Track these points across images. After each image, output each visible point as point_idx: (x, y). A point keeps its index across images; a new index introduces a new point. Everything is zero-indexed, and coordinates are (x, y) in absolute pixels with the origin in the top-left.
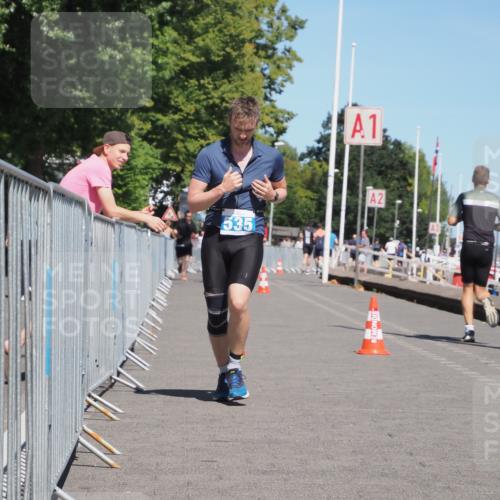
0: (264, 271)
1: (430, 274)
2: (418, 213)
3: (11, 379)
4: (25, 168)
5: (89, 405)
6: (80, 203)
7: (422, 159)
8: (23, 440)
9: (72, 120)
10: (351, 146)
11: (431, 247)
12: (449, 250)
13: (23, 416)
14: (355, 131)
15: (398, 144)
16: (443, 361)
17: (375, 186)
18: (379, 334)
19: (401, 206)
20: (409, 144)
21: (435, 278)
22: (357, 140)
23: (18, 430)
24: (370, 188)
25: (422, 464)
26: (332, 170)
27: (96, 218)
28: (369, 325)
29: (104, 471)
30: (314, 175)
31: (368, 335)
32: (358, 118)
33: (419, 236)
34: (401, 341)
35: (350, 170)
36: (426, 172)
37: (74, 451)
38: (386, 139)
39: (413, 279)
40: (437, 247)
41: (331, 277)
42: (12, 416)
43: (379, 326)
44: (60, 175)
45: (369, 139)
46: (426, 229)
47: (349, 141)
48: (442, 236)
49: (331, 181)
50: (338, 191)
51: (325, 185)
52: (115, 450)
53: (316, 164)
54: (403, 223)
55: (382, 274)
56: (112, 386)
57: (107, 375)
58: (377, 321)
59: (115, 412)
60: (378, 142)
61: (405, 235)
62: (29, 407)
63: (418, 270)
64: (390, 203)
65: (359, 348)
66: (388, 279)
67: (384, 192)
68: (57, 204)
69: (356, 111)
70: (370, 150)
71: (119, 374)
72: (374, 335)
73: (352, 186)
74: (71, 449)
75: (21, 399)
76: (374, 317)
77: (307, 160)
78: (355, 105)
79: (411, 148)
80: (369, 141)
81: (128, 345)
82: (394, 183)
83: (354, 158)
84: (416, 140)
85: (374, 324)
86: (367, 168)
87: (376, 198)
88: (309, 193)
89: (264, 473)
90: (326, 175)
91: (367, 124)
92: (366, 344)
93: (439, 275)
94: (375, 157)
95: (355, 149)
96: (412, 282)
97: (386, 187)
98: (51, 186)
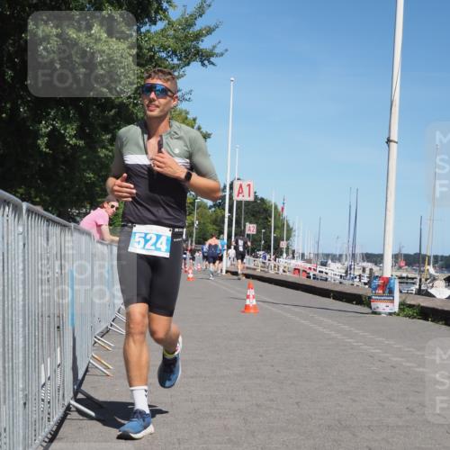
0: (190, 268)
1: (281, 270)
2: (275, 237)
3: (52, 330)
4: (58, 216)
5: (96, 342)
6: (88, 234)
7: (276, 207)
8: (59, 362)
9: (84, 189)
10: (237, 202)
11: (281, 255)
12: (291, 256)
13: (59, 349)
14: (239, 193)
15: (262, 200)
16: (289, 315)
17: (251, 223)
18: (254, 302)
19: (264, 233)
20: (269, 199)
21: (284, 271)
22: (240, 198)
23: (56, 357)
24: (248, 224)
25: (278, 371)
26: (227, 214)
27: (98, 242)
28: (248, 297)
29: (104, 378)
30: (217, 217)
31: (248, 302)
32: (241, 186)
33: (275, 249)
34: (265, 305)
35: (237, 214)
36: (278, 215)
37: (87, 368)
38: (256, 197)
39: (272, 272)
40: (285, 255)
41: (227, 272)
42: (52, 350)
43: (254, 297)
44: (78, 219)
45: (247, 197)
46: (279, 245)
47: (236, 198)
48: (288, 248)
49: (226, 220)
50: (230, 225)
51: (223, 222)
52: (110, 367)
53: (219, 211)
54: (266, 242)
55: (255, 269)
56: (108, 332)
57: (105, 326)
58: (252, 295)
59: (110, 346)
60: (252, 199)
61: (267, 249)
62: (62, 345)
63: (275, 267)
64: (258, 231)
65: (243, 309)
66: (258, 272)
67: (255, 226)
68: (76, 235)
69: (239, 182)
70: (247, 203)
71: (111, 325)
72: (251, 302)
73: (238, 223)
74: (86, 367)
75: (57, 341)
76: (251, 292)
77: (213, 209)
78: (238, 179)
79: (270, 202)
80: (247, 198)
81: (117, 309)
82: (261, 221)
83: (239, 207)
84: (273, 197)
85: (251, 296)
86: (246, 213)
87: (251, 229)
88: (215, 227)
89: (192, 377)
90: (224, 217)
91: (246, 189)
92: (247, 307)
93: (286, 270)
94: (250, 207)
95: (239, 203)
96: (271, 273)
97: (256, 223)
98: (72, 224)
